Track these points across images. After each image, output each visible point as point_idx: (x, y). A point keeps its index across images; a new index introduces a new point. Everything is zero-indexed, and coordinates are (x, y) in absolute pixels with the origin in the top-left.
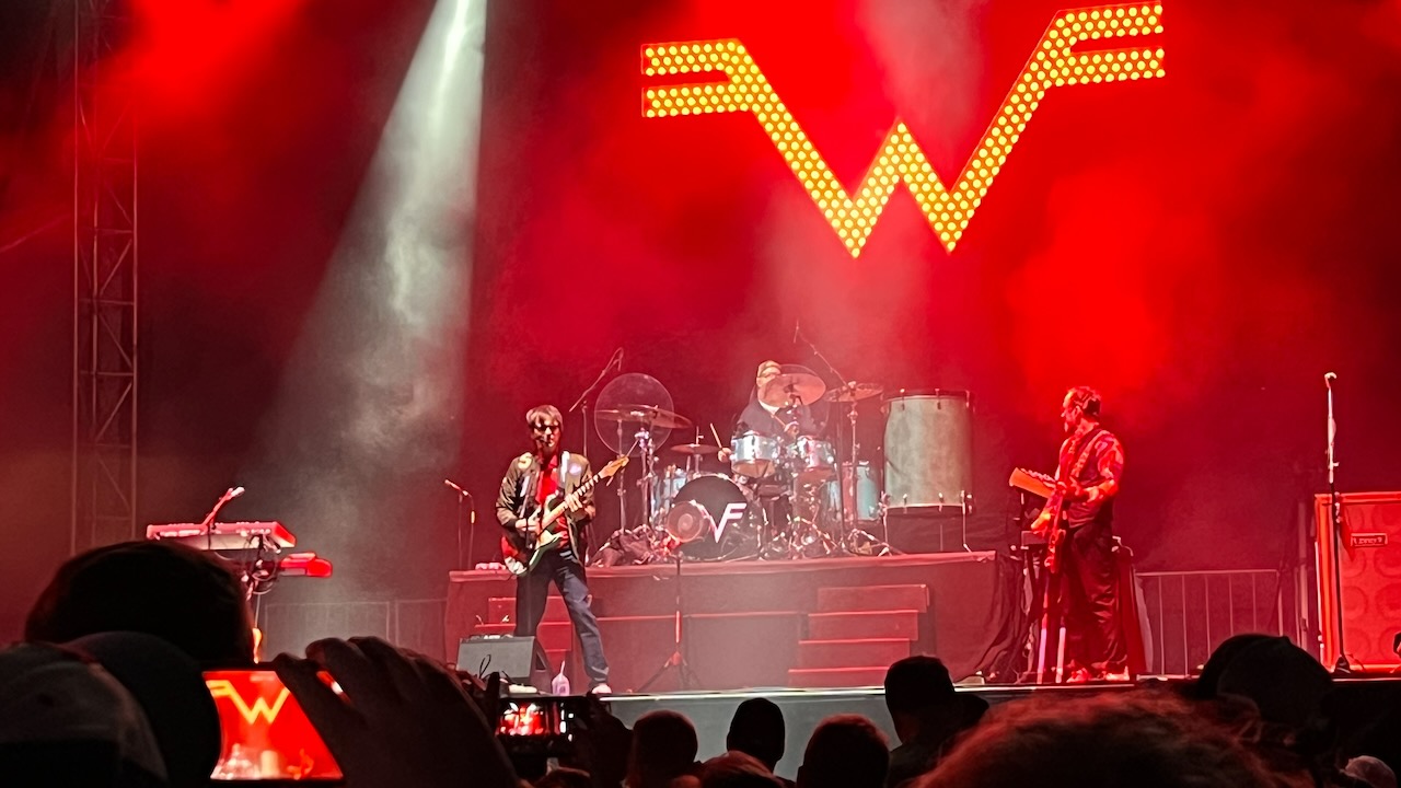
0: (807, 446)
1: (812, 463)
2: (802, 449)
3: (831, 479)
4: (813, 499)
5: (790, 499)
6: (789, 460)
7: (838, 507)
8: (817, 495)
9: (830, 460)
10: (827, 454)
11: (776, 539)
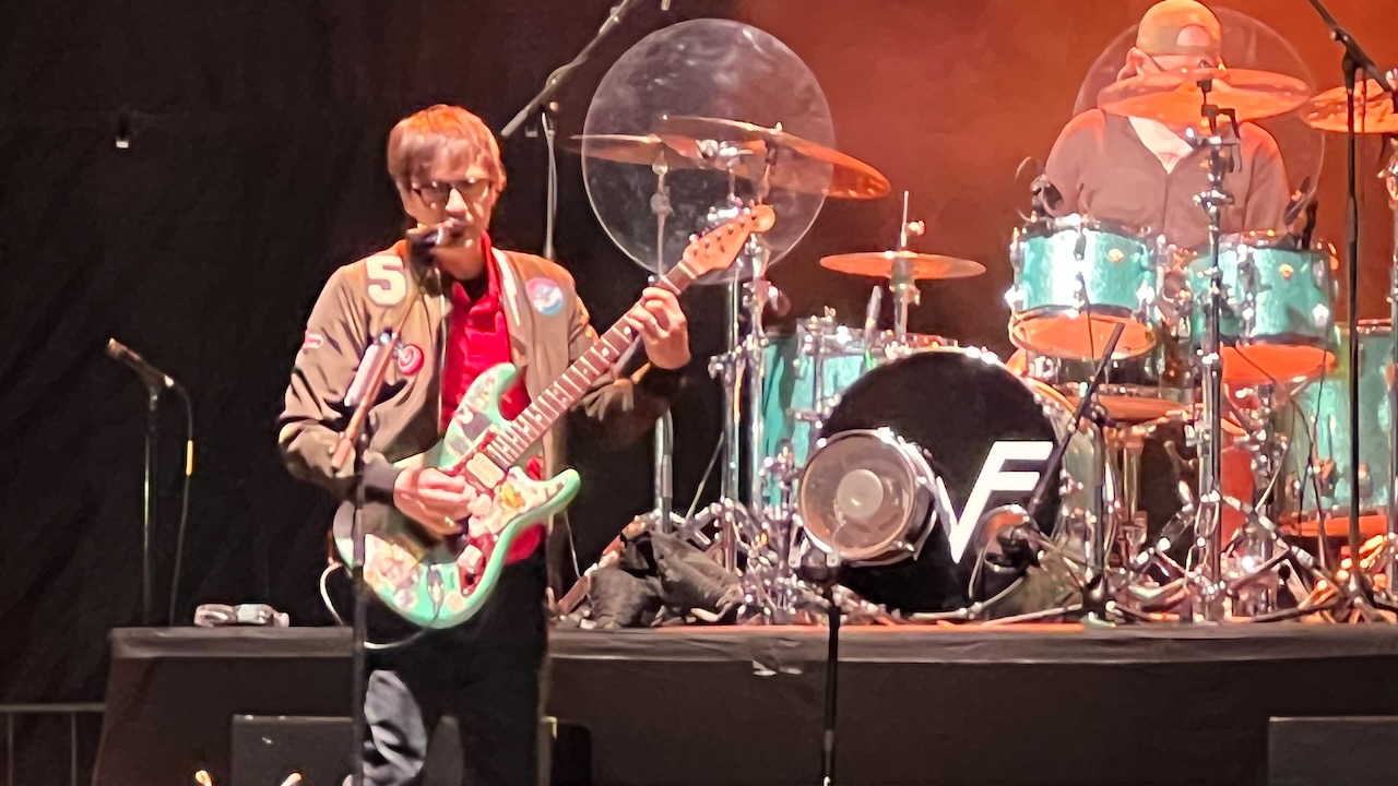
0: (1248, 269)
1: (1263, 319)
2: (1230, 277)
3: (1320, 374)
4: (1262, 436)
5: (1190, 432)
6: (1187, 312)
7: (1343, 462)
8: (1274, 423)
9: (1321, 313)
10: (1311, 293)
11: (1143, 558)
